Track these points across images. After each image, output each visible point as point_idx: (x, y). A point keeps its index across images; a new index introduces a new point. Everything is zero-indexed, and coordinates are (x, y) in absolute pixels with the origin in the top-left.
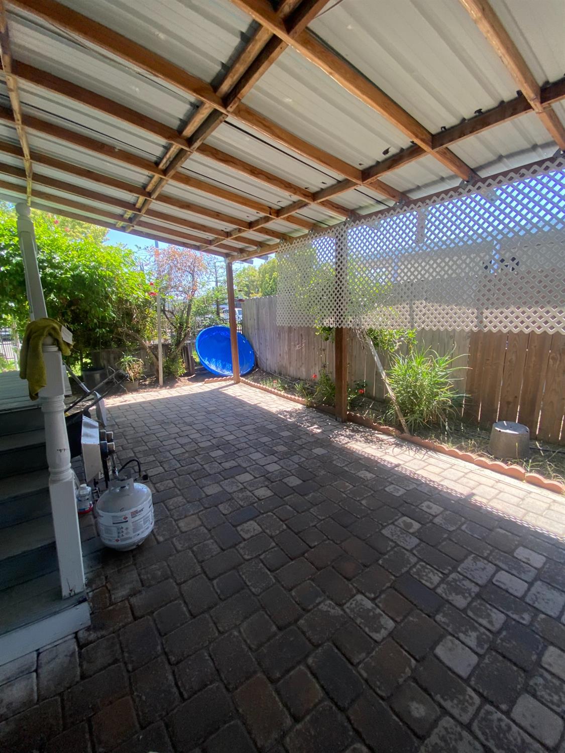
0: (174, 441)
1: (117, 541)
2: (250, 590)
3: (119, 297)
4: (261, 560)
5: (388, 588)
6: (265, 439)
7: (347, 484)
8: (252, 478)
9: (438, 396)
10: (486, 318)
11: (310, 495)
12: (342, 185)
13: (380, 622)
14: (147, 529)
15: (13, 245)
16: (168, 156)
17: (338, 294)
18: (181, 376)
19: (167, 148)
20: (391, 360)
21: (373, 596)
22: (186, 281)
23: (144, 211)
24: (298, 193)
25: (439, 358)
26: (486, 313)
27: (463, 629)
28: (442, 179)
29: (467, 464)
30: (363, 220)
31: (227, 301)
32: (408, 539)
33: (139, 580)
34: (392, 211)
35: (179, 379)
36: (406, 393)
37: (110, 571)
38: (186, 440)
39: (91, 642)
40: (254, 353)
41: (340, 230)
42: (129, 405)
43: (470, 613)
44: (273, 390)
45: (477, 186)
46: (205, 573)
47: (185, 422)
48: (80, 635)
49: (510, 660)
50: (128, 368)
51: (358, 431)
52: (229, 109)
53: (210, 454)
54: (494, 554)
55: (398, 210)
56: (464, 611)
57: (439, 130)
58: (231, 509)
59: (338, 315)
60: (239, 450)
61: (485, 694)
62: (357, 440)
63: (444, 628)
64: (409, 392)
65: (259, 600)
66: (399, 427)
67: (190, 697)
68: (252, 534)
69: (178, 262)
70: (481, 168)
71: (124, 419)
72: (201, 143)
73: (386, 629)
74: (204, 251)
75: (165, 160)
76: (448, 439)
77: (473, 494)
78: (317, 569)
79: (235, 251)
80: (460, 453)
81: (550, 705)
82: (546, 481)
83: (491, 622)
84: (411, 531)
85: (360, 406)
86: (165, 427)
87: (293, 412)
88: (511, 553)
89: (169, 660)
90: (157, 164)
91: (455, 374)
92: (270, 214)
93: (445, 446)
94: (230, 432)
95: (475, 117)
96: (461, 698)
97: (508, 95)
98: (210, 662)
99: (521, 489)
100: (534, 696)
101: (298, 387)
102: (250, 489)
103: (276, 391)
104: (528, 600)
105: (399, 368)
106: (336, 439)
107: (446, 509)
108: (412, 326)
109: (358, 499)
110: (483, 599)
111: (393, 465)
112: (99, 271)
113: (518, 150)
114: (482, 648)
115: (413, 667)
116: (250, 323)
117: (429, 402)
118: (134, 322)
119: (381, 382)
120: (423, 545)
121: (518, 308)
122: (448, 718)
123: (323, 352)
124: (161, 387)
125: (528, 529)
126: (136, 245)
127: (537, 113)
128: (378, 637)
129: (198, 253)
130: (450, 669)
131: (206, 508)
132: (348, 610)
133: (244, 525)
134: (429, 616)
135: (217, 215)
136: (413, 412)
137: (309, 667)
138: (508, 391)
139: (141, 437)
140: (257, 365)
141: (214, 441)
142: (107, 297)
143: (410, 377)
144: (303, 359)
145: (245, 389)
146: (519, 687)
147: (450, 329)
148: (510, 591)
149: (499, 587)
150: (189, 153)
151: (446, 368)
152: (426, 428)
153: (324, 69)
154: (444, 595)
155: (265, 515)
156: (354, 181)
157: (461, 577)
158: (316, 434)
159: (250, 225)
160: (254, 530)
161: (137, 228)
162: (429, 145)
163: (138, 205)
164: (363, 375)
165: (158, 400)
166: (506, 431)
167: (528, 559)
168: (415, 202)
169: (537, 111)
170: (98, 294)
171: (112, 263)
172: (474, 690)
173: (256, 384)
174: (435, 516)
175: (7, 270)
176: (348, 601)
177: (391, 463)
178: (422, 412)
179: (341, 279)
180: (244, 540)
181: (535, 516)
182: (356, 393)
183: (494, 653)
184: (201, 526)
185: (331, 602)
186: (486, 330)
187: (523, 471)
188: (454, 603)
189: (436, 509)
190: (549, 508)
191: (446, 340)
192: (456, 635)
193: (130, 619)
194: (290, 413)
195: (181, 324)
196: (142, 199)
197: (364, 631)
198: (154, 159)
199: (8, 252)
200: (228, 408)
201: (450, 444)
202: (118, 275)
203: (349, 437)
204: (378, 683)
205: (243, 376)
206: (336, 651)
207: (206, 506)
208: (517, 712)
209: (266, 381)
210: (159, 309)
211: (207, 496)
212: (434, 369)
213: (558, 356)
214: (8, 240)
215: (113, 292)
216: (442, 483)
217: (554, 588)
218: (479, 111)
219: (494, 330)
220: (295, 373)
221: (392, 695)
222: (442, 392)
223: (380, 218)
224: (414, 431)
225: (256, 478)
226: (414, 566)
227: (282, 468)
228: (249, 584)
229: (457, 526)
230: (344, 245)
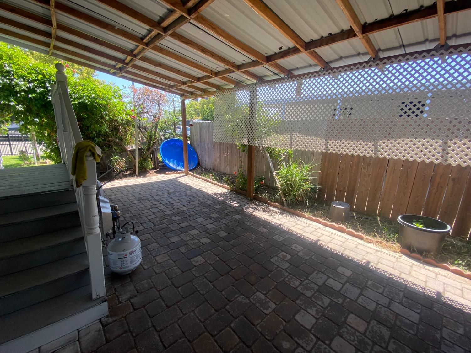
0: (148, 211)
1: (121, 268)
2: (199, 292)
3: (110, 118)
4: (205, 276)
5: (273, 288)
6: (205, 210)
7: (252, 235)
8: (198, 232)
9: (303, 186)
10: (330, 145)
11: (232, 242)
12: (254, 63)
13: (268, 305)
14: (138, 261)
15: (37, 80)
16: (150, 36)
17: (250, 126)
18: (150, 170)
19: (150, 32)
20: (279, 165)
21: (265, 292)
22: (154, 109)
23: (130, 65)
24: (229, 64)
25: (305, 165)
26: (330, 142)
27: (309, 306)
28: (311, 66)
29: (317, 224)
30: (266, 83)
31: (181, 123)
32: (284, 264)
33: (135, 290)
34: (283, 81)
35: (149, 172)
36: (286, 184)
37: (117, 285)
38: (157, 210)
39: (110, 323)
40: (197, 156)
41: (252, 88)
42: (116, 187)
43: (313, 299)
44: (210, 180)
45: (328, 72)
46: (173, 284)
47: (155, 199)
48: (103, 320)
49: (331, 321)
50: (115, 164)
51: (259, 206)
52: (191, 16)
53: (172, 218)
54: (327, 270)
55: (286, 80)
56: (311, 298)
57: (309, 41)
58: (186, 250)
59: (250, 138)
60: (190, 216)
61: (319, 337)
62: (258, 210)
63: (300, 306)
64: (288, 184)
65: (204, 297)
66: (282, 203)
67: (169, 346)
68: (199, 263)
69: (149, 97)
70: (331, 62)
71: (115, 197)
72: (172, 31)
73: (271, 308)
74: (167, 92)
75: (148, 38)
76: (308, 210)
77: (319, 240)
78: (236, 280)
79: (187, 93)
80: (314, 218)
81: (350, 342)
82: (356, 233)
83: (323, 303)
84: (286, 259)
85: (261, 191)
86: (143, 202)
87: (222, 194)
88: (335, 269)
89: (156, 330)
90: (142, 39)
91: (313, 174)
92: (212, 75)
93: (306, 214)
94: (184, 205)
95: (329, 36)
96: (307, 338)
97: (346, 27)
98: (179, 329)
99: (344, 238)
100: (342, 337)
101: (225, 179)
102: (198, 238)
103: (211, 181)
104: (342, 292)
105: (283, 170)
106: (247, 210)
107: (304, 248)
108: (291, 147)
109: (258, 243)
110: (320, 292)
111: (278, 224)
112: (98, 101)
113: (350, 55)
114: (318, 315)
115: (284, 325)
116: (195, 138)
117: (299, 190)
118: (120, 134)
119: (273, 178)
120: (292, 266)
121: (346, 141)
122: (300, 348)
123: (240, 158)
124: (137, 176)
125: (345, 258)
126: (123, 86)
127: (360, 39)
128: (267, 312)
129: (163, 92)
130: (302, 325)
131: (172, 250)
132: (252, 300)
133: (195, 258)
134: (293, 301)
135: (178, 72)
136: (290, 195)
137: (232, 328)
138: (340, 185)
139: (127, 208)
140: (199, 164)
141: (174, 211)
142: (102, 117)
143: (289, 175)
144: (228, 161)
145: (192, 179)
146: (335, 333)
147: (311, 150)
148: (334, 288)
149: (328, 286)
150: (164, 36)
151: (308, 171)
152: (296, 204)
153: (248, 4)
154: (301, 291)
155: (206, 253)
156: (262, 62)
157: (310, 282)
158: (235, 207)
159: (199, 79)
160: (201, 261)
161: (124, 74)
162: (304, 48)
163: (127, 61)
164: (263, 173)
165: (136, 185)
166: (338, 206)
167: (344, 273)
168: (296, 76)
169: (360, 38)
170: (96, 115)
171: (106, 96)
172: (314, 335)
173: (199, 176)
174: (298, 252)
175: (33, 97)
176: (252, 296)
177: (277, 224)
178: (294, 195)
179: (252, 116)
180: (195, 266)
181: (349, 251)
182: (259, 183)
183: (324, 318)
184: (169, 259)
185: (243, 297)
186: (329, 152)
187: (345, 228)
188: (305, 294)
189: (299, 248)
190: (356, 247)
191: (309, 155)
192: (306, 310)
193: (132, 310)
194: (220, 194)
195: (151, 137)
196: (129, 58)
197: (260, 310)
198: (141, 36)
199: (34, 85)
200: (182, 191)
201: (309, 213)
202: (109, 103)
203: (254, 208)
204: (267, 333)
205: (190, 171)
206: (246, 319)
207: (172, 248)
208: (333, 345)
209: (205, 174)
210: (136, 126)
211: (172, 243)
212: (302, 171)
213: (367, 167)
214: (34, 77)
215: (106, 114)
216: (303, 234)
217: (355, 286)
218: (331, 34)
219: (334, 152)
220: (223, 170)
221: (274, 339)
222: (305, 184)
223: (276, 83)
224: (290, 205)
225: (200, 232)
226: (287, 277)
227: (216, 226)
228: (199, 289)
229: (310, 257)
230: (255, 97)
